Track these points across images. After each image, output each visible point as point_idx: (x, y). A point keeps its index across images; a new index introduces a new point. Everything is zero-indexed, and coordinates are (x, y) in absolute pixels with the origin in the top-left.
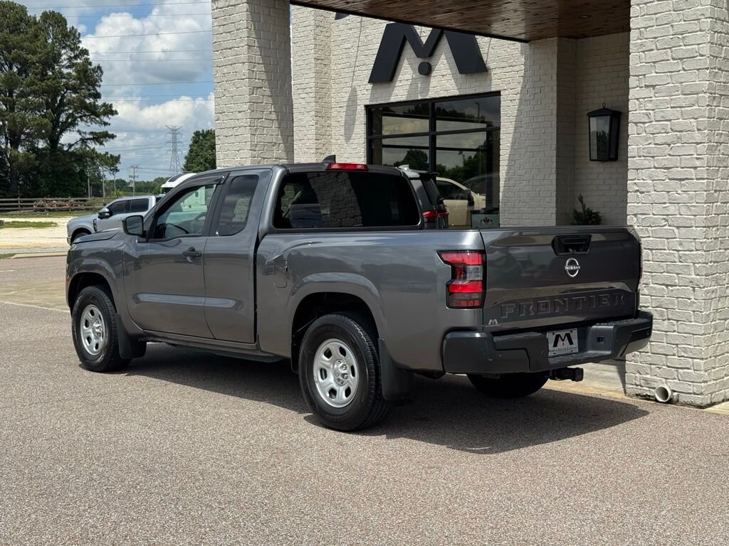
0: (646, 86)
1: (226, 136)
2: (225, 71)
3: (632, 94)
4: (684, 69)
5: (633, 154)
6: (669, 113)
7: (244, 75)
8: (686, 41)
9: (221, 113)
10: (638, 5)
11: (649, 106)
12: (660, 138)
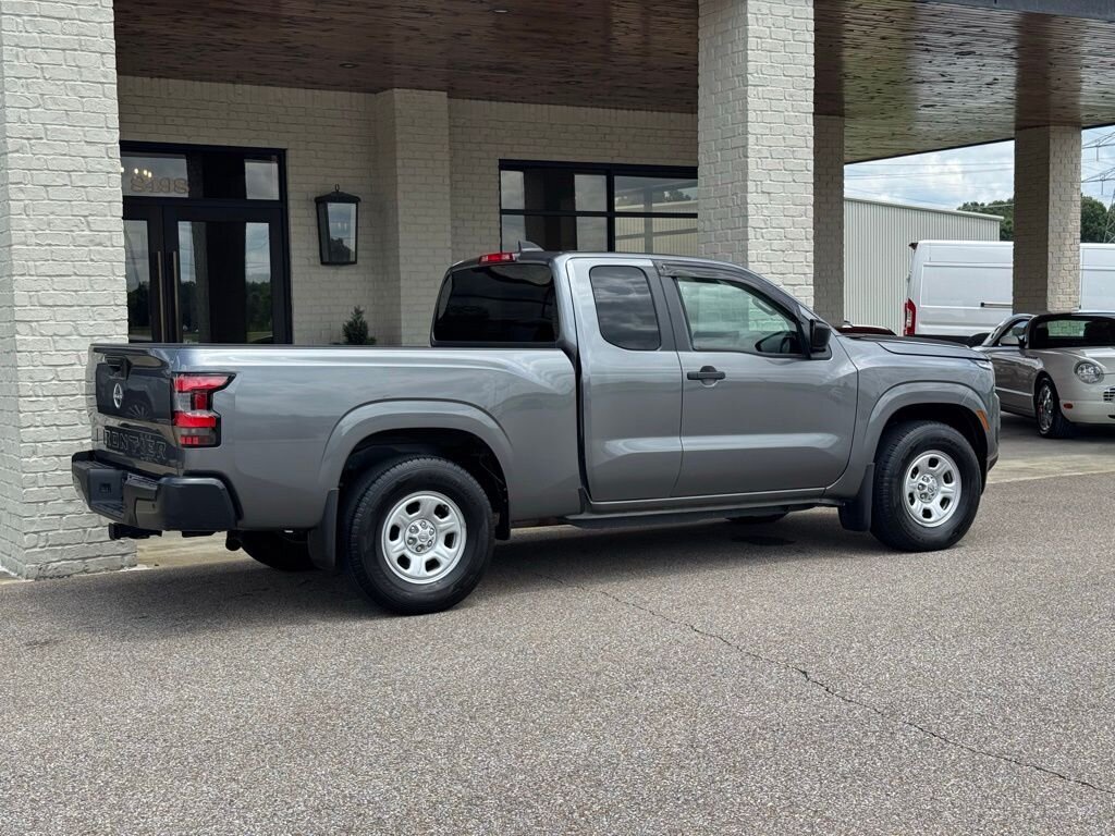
0: (763, 192)
1: (45, 186)
2: (44, 58)
3: (751, 198)
4: (794, 181)
5: (754, 259)
6: (785, 222)
7: (105, 77)
8: (796, 154)
9: (28, 139)
10: (755, 111)
11: (766, 212)
12: (776, 245)
